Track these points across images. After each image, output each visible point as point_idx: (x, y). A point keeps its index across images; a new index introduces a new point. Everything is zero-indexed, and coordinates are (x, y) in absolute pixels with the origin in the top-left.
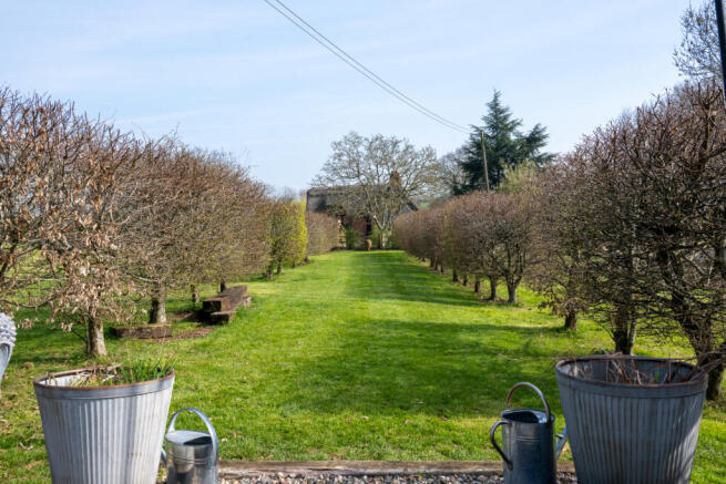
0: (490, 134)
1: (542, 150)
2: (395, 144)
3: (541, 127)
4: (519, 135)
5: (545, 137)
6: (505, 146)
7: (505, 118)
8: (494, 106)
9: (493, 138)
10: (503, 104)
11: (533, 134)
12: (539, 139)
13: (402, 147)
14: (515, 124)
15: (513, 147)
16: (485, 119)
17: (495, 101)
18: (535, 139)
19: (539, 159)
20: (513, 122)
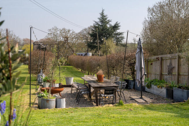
0: (100, 24)
1: (118, 31)
2: (69, 31)
3: (118, 23)
4: (110, 25)
5: (119, 26)
6: (105, 29)
7: (106, 19)
8: (102, 14)
9: (102, 26)
10: (105, 14)
11: (115, 25)
12: (117, 27)
13: (71, 32)
14: (109, 21)
15: (108, 29)
16: (99, 18)
17: (102, 12)
18: (116, 27)
19: (117, 34)
20: (109, 20)
